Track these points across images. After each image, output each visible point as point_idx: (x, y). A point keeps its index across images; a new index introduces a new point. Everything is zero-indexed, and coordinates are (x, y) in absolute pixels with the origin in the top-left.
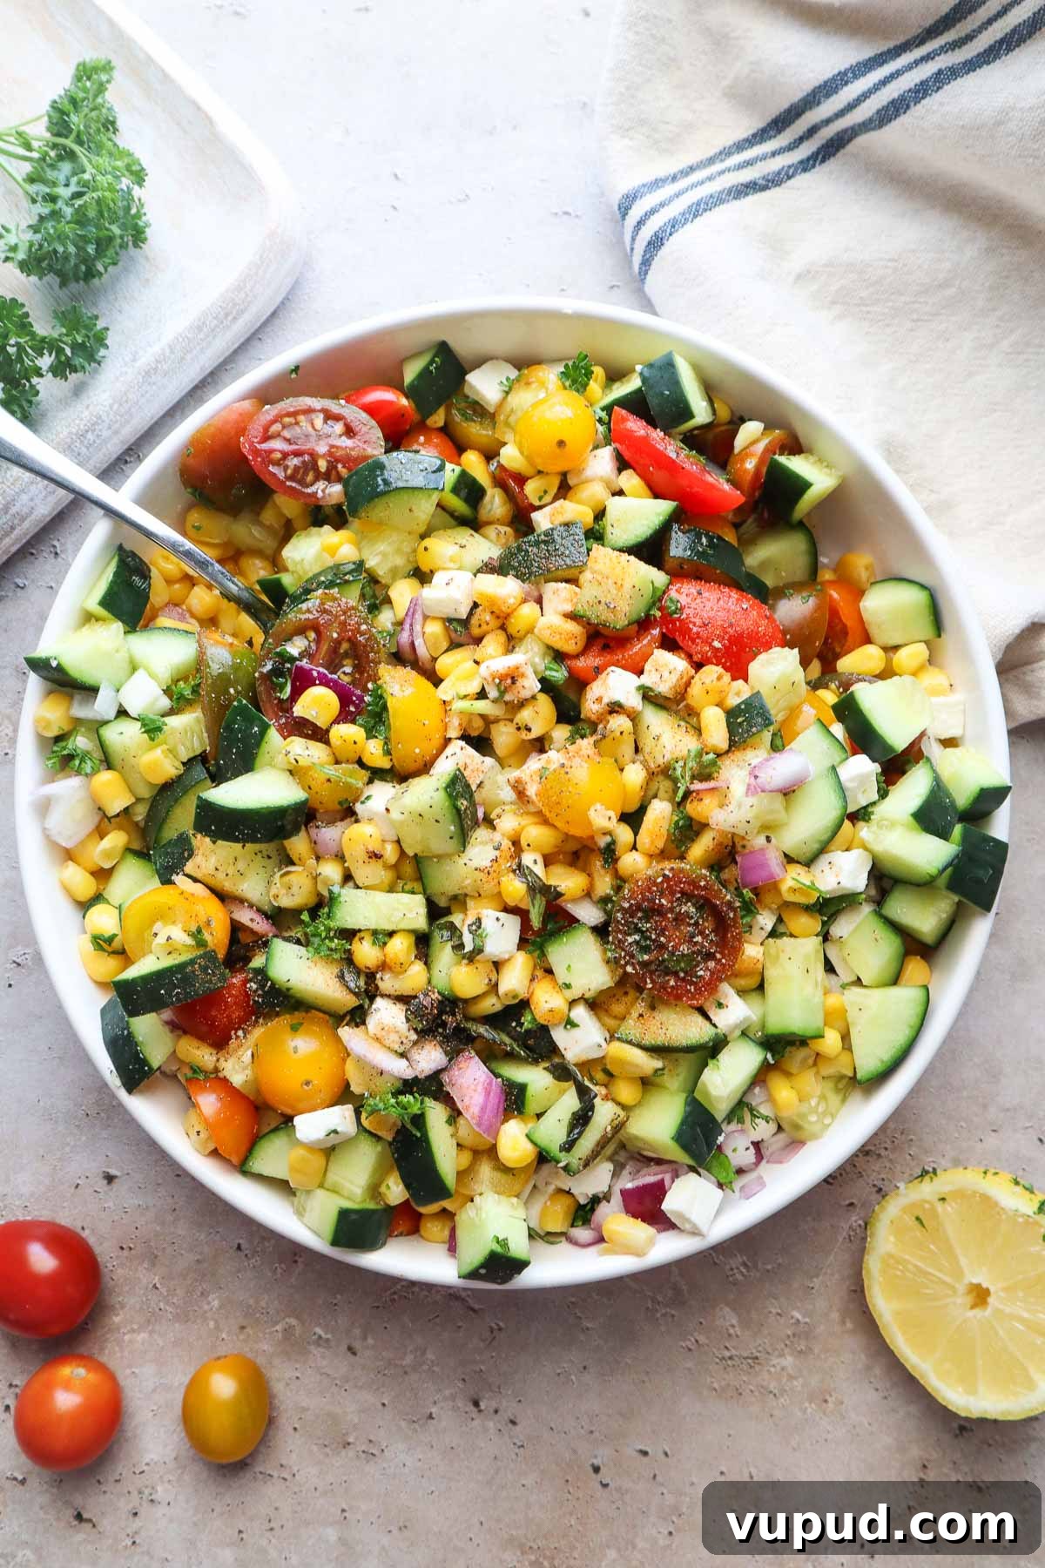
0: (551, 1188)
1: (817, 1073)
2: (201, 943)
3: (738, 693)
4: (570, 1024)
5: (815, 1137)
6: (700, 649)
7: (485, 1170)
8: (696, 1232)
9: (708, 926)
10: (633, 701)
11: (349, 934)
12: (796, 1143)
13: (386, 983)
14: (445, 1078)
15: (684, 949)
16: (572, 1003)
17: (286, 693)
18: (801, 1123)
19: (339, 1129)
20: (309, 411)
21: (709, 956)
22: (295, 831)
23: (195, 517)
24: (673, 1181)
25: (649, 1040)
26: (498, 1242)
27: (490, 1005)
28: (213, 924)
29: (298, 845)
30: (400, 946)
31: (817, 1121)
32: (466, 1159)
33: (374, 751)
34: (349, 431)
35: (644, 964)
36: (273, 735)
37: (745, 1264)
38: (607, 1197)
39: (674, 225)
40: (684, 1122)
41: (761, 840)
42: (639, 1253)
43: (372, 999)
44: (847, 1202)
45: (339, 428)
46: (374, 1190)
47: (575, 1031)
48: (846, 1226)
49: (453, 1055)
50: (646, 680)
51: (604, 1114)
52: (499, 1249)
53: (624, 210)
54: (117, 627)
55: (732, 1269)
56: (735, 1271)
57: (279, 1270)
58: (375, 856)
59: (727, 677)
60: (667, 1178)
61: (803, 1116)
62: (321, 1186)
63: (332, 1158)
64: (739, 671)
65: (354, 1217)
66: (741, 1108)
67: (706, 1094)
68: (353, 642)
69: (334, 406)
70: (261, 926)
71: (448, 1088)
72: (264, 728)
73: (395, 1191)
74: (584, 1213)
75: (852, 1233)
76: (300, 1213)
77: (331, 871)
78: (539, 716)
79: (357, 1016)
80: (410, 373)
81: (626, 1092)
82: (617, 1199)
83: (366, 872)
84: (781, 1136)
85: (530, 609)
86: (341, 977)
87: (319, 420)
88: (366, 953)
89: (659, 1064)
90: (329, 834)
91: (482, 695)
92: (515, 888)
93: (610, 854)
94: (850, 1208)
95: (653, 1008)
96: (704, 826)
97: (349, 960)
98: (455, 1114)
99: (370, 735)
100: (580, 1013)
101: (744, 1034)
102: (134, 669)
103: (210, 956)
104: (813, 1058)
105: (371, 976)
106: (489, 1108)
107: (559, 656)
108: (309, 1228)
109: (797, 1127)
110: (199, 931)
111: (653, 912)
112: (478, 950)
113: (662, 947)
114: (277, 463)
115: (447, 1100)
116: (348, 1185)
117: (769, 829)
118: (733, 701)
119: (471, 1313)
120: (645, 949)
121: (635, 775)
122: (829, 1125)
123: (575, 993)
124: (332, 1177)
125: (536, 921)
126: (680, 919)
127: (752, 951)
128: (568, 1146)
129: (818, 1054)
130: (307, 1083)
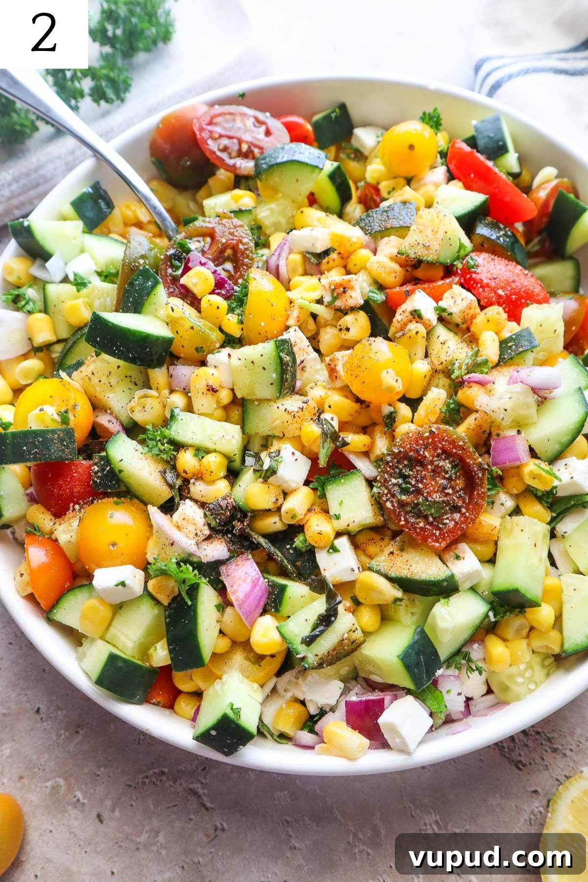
0: (289, 695)
1: (528, 645)
2: (65, 421)
3: (511, 329)
4: (333, 549)
5: (518, 698)
6: (486, 294)
7: (238, 658)
8: (404, 750)
9: (460, 483)
10: (430, 315)
11: (178, 446)
12: (500, 704)
13: (198, 489)
14: (223, 569)
15: (437, 497)
16: (338, 534)
17: (180, 272)
18: (508, 684)
19: (127, 582)
20: (244, 115)
21: (456, 509)
22: (159, 364)
23: (154, 183)
24: (392, 702)
25: (393, 574)
26: (232, 709)
27: (272, 524)
28: (78, 408)
29: (158, 375)
30: (214, 462)
31: (522, 683)
32: (223, 644)
33: (231, 323)
34: (268, 133)
35: (402, 504)
36: (161, 291)
37: (437, 823)
38: (333, 709)
39: (510, 77)
40: (411, 647)
41: (513, 432)
42: (351, 759)
43: (182, 498)
44: (533, 789)
45: (263, 129)
46: (144, 650)
47: (336, 555)
48: (529, 811)
49: (234, 554)
50: (442, 304)
51: (345, 622)
52: (231, 715)
53: (477, 69)
54: (79, 224)
55: (425, 825)
56: (428, 827)
57: (63, 737)
58: (212, 390)
59: (505, 316)
60: (387, 699)
61: (511, 677)
62: (102, 638)
63: (118, 615)
64: (514, 315)
65: (120, 664)
66: (460, 656)
67: (434, 628)
68: (235, 248)
69: (261, 116)
70: (114, 427)
71: (223, 578)
72: (156, 283)
73: (160, 655)
74: (311, 722)
75: (533, 817)
76: (80, 659)
77: (178, 400)
78: (359, 323)
79: (169, 507)
80: (317, 117)
81: (368, 618)
82: (342, 710)
83: (203, 402)
84: (490, 697)
85: (365, 253)
86: (164, 473)
87: (250, 122)
88: (187, 460)
89: (399, 594)
90: (183, 371)
91: (320, 301)
92: (313, 430)
93: (391, 420)
94: (534, 795)
95: (402, 549)
96: (470, 411)
97: (172, 464)
98: (225, 603)
99: (231, 310)
100: (343, 543)
101: (473, 589)
102: (82, 251)
103: (70, 433)
104: (527, 630)
105: (186, 481)
106: (252, 597)
107: (381, 287)
108: (84, 671)
109: (506, 689)
110: (66, 412)
111: (418, 462)
112: (272, 472)
113: (418, 492)
114: (215, 139)
115: (221, 590)
116: (123, 638)
117: (520, 427)
118: (506, 334)
119: (203, 809)
120: (405, 491)
121: (422, 367)
122: (533, 691)
123: (341, 525)
124: (113, 631)
125: (322, 462)
126: (437, 471)
127: (490, 520)
128: (309, 641)
129: (532, 628)
130: (114, 545)
